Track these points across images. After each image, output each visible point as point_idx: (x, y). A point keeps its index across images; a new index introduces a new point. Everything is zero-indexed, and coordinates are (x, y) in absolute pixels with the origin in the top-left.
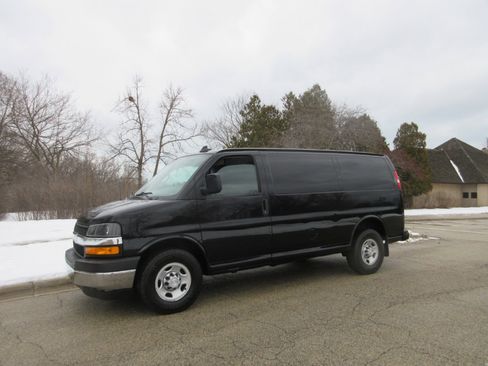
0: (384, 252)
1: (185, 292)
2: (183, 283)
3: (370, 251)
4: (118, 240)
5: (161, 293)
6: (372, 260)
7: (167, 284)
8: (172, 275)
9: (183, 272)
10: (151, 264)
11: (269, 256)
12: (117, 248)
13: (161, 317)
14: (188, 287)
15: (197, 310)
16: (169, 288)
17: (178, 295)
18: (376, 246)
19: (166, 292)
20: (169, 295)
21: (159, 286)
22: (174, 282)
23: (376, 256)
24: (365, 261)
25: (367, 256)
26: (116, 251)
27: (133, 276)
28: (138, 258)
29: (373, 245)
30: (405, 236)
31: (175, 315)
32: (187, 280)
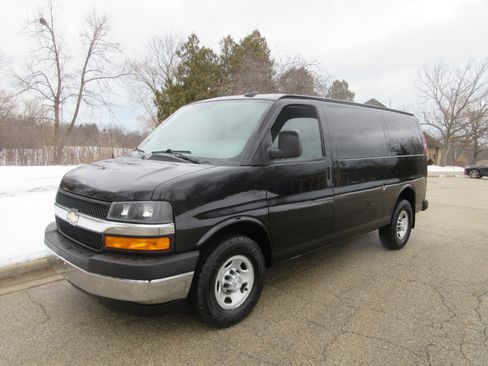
0: (412, 223)
1: (246, 294)
2: (244, 281)
3: (401, 223)
4: (169, 228)
5: (220, 297)
6: (402, 234)
7: (226, 285)
8: (232, 272)
9: (244, 266)
16: (229, 291)
17: (238, 299)
18: (407, 219)
19: (225, 297)
20: (228, 300)
21: (218, 289)
23: (405, 229)
24: (398, 235)
25: (400, 229)
26: (164, 244)
27: (190, 281)
28: (196, 254)
29: (405, 217)
32: (248, 277)
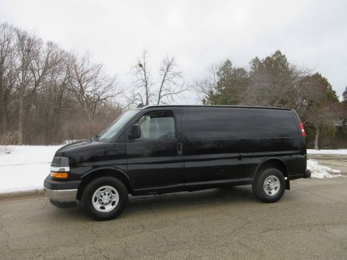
0: (285, 186)
1: (114, 206)
2: (114, 200)
3: (271, 185)
4: (67, 169)
5: (97, 206)
6: (274, 192)
7: (101, 200)
8: (105, 194)
9: (113, 192)
10: (89, 186)
11: (182, 184)
12: (66, 174)
13: (96, 222)
14: (116, 204)
15: (122, 219)
16: (103, 203)
17: (109, 208)
18: (278, 182)
19: (100, 206)
20: (103, 208)
21: (95, 201)
22: (106, 200)
23: (278, 189)
24: (267, 192)
25: (269, 189)
26: (65, 176)
27: (76, 193)
28: (80, 181)
29: (276, 180)
30: (306, 175)
31: (105, 222)
32: (116, 198)
